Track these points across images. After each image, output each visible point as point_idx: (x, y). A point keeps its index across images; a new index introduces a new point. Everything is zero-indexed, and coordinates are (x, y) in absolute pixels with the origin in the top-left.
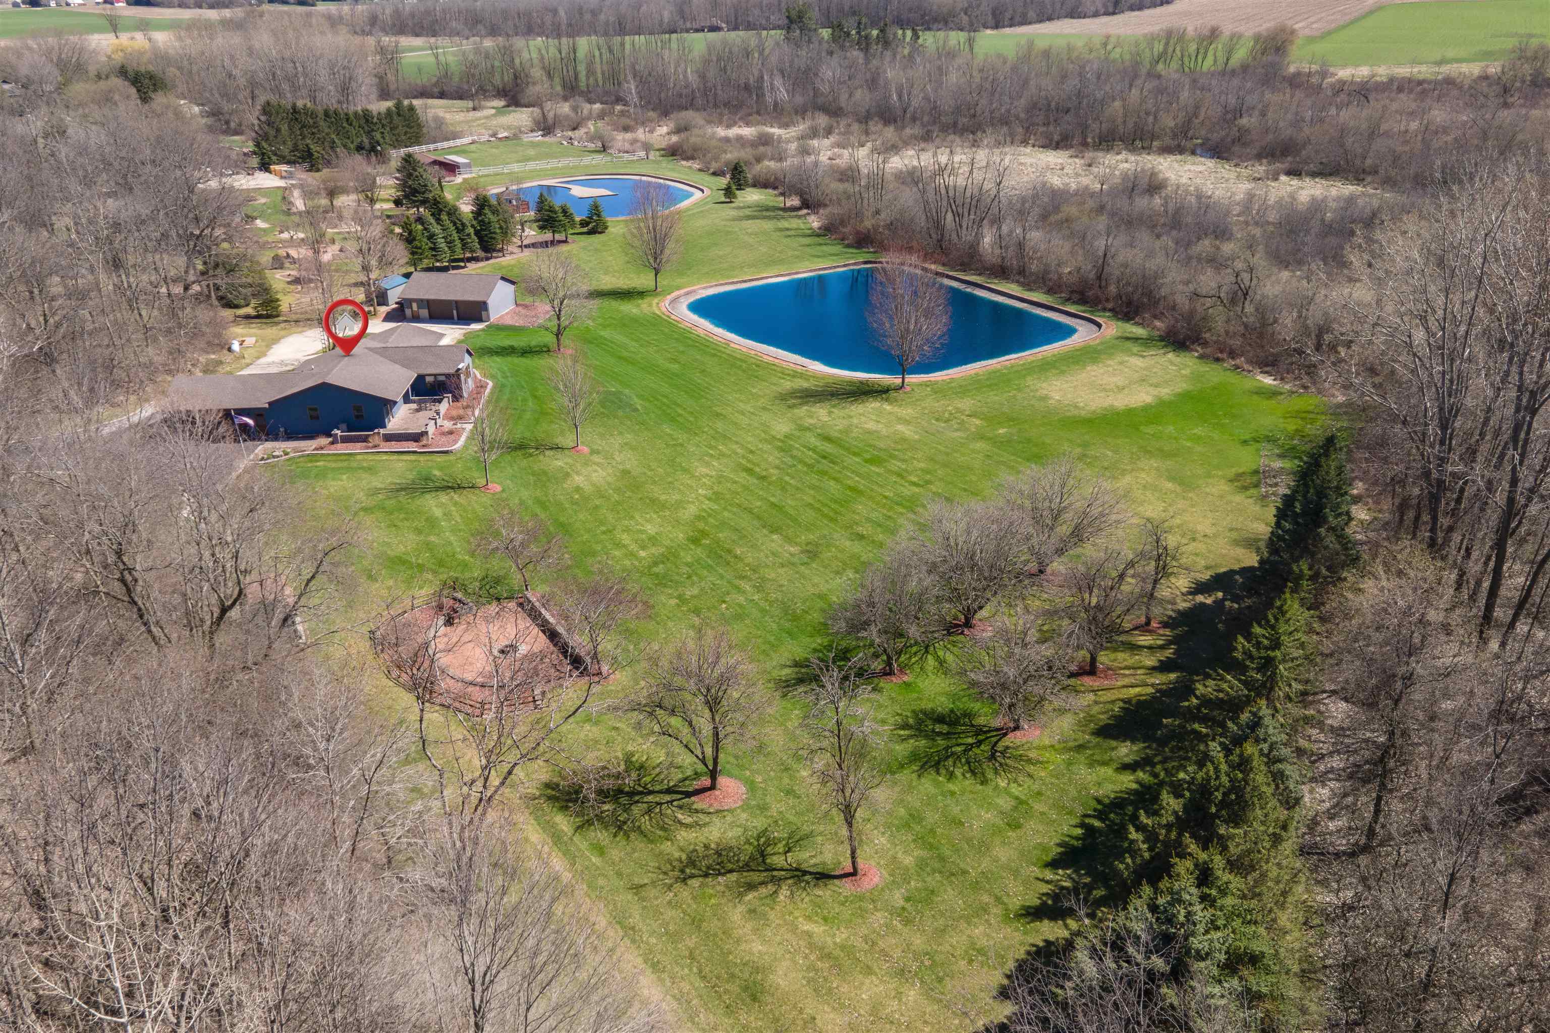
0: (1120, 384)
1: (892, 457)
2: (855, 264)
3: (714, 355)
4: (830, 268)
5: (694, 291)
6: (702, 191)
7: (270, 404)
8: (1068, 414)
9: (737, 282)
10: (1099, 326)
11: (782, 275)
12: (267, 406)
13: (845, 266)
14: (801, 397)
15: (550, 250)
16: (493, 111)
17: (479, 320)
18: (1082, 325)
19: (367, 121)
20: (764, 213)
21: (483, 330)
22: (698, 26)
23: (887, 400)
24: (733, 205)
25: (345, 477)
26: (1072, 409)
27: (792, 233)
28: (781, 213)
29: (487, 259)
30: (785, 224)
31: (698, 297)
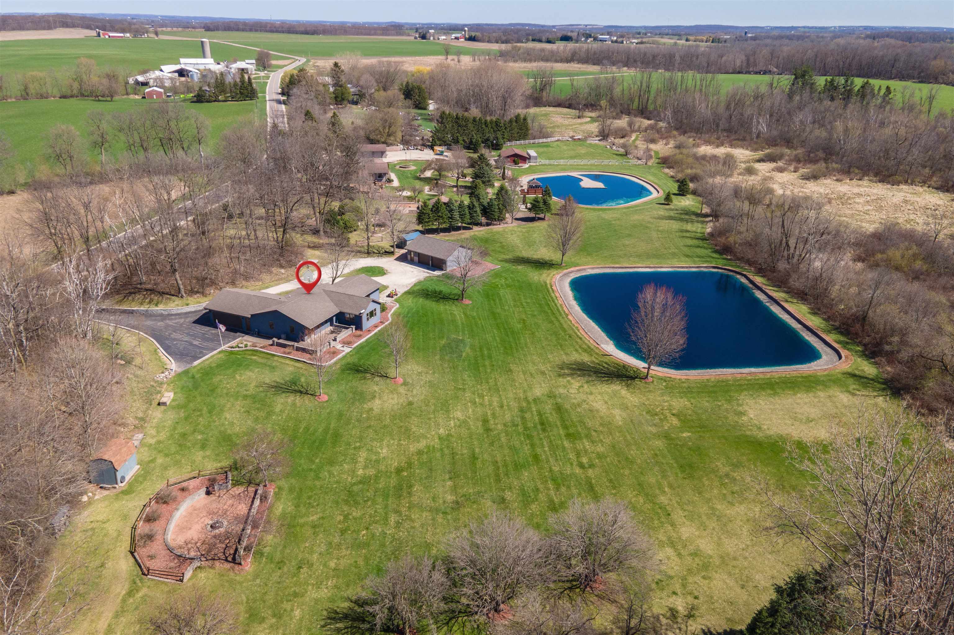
0: (812, 416)
1: (588, 436)
2: (706, 267)
3: (551, 322)
4: (687, 267)
5: (585, 269)
6: (658, 192)
7: (252, 315)
8: (748, 433)
9: (617, 268)
10: (840, 357)
11: (650, 267)
12: (250, 316)
13: (698, 267)
14: (574, 369)
15: (530, 224)
16: (589, 119)
17: (442, 269)
18: (827, 354)
19: (497, 124)
20: (683, 216)
21: (438, 276)
22: (758, 70)
23: (628, 386)
24: (667, 207)
25: (257, 370)
26: (755, 429)
27: (688, 235)
28: (694, 217)
29: (488, 225)
30: (689, 227)
31: (584, 274)
